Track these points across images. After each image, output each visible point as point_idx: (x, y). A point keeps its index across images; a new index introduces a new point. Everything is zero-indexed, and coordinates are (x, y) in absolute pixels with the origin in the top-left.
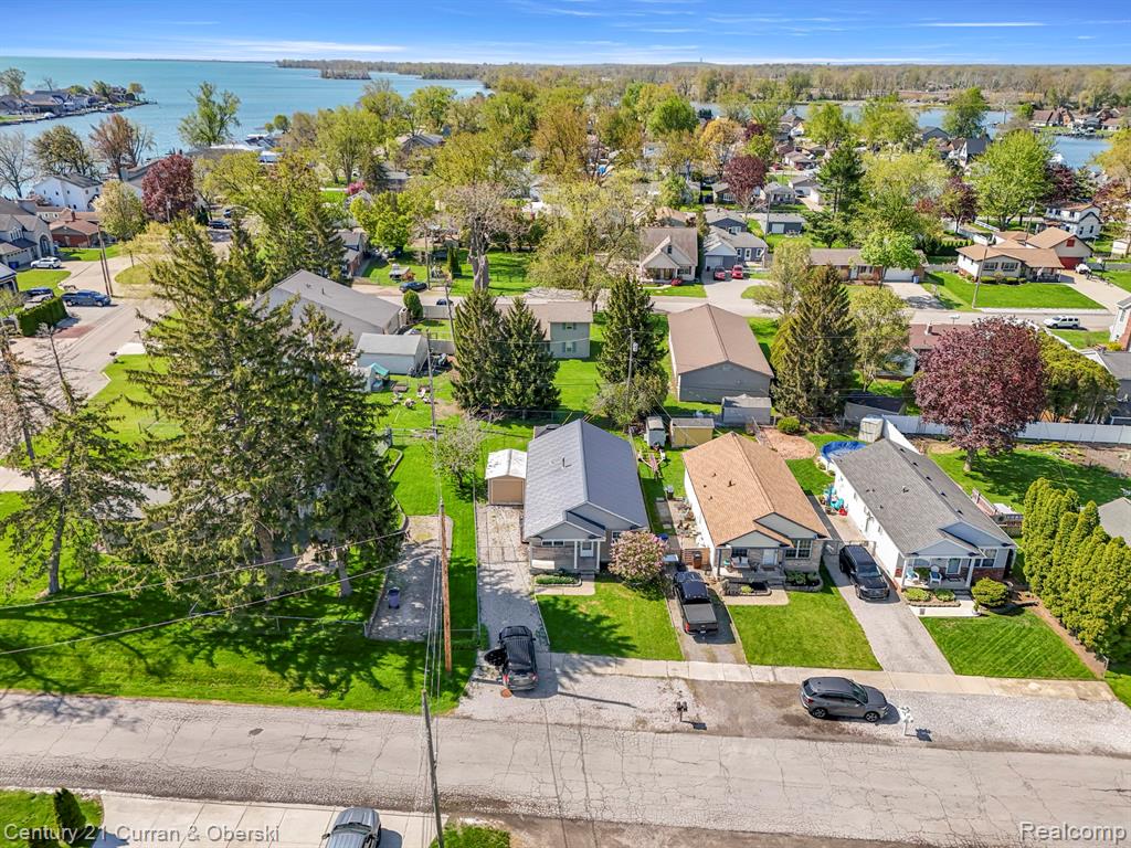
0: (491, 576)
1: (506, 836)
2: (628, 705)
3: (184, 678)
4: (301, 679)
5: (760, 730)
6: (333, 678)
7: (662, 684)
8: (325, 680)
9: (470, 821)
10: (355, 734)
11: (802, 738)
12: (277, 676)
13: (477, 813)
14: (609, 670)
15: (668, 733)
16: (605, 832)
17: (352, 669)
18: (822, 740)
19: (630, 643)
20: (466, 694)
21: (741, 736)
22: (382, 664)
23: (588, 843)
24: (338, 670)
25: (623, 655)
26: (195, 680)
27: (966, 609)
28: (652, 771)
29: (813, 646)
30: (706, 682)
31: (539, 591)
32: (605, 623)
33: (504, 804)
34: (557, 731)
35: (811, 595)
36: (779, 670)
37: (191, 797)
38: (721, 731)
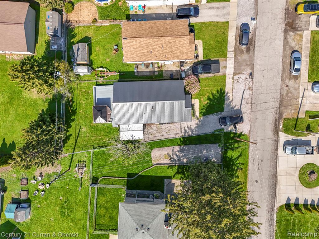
1: (285, 119)
2: (244, 91)
4: (236, 177)
5: (252, 59)
6: (236, 168)
9: (281, 127)
11: (254, 50)
13: (278, 126)
14: (231, 96)
15: (253, 82)
16: (283, 98)
17: (233, 164)
18: (255, 45)
20: (241, 133)
21: (254, 64)
23: (285, 102)
24: (234, 168)
25: (224, 92)
28: (266, 87)
32: (211, 97)
33: (276, 120)
34: (253, 109)
36: (229, 50)
38: (252, 68)
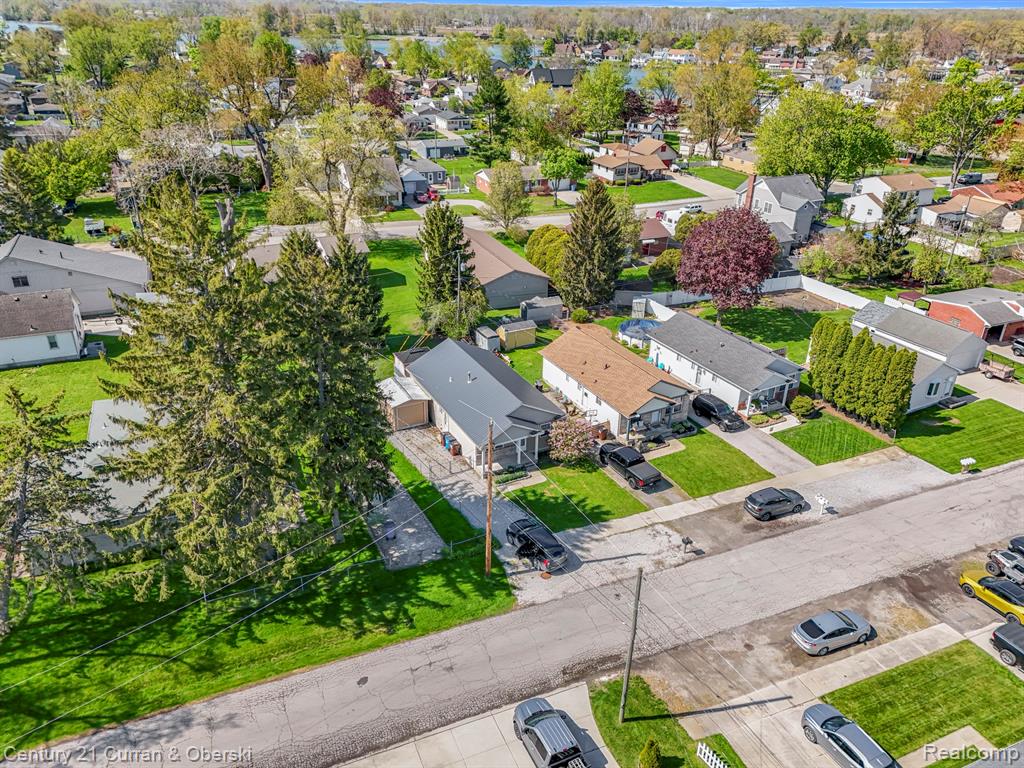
0: (452, 489)
1: (639, 678)
2: (639, 554)
3: (239, 663)
4: (360, 624)
5: (738, 542)
6: (388, 614)
7: (649, 531)
8: (382, 618)
9: (604, 679)
10: (452, 651)
11: (766, 538)
13: (604, 670)
14: (604, 534)
15: (683, 564)
16: (701, 648)
17: (401, 601)
18: (779, 535)
19: (603, 509)
20: (515, 588)
21: (730, 550)
22: (424, 587)
24: (388, 606)
25: (605, 520)
26: (252, 661)
27: (792, 421)
28: (695, 594)
29: (723, 473)
30: (676, 520)
31: (503, 490)
32: (574, 501)
33: (617, 657)
35: (694, 438)
36: (715, 496)
37: (355, 756)
38: (715, 551)
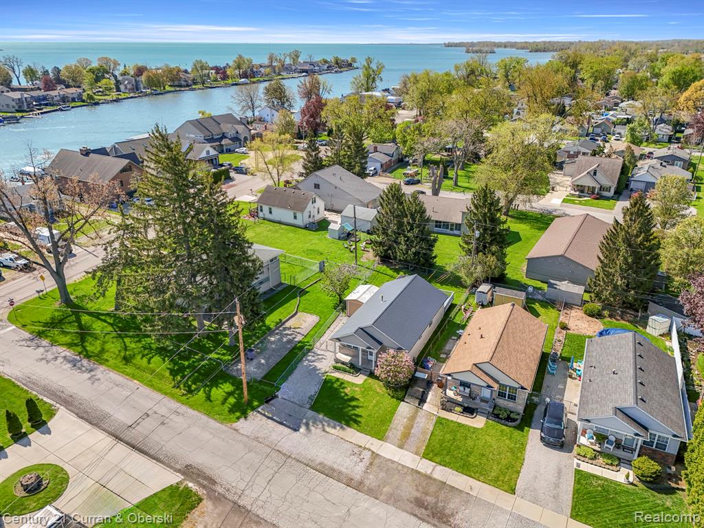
0: (313, 356)
1: (201, 500)
3: (135, 365)
4: (180, 383)
5: (394, 500)
6: (193, 387)
7: (356, 450)
8: (189, 387)
9: (190, 485)
10: (179, 419)
11: (415, 515)
12: (172, 377)
13: (198, 482)
14: (333, 431)
16: (251, 520)
17: (205, 385)
18: (428, 522)
19: (359, 419)
20: (245, 418)
21: (377, 499)
22: (220, 387)
23: (238, 521)
24: (198, 384)
25: (348, 425)
26: (139, 368)
27: (621, 476)
28: (305, 498)
29: (475, 460)
30: (385, 458)
31: (331, 372)
32: (354, 403)
33: (214, 482)
34: (274, 454)
35: (504, 427)
36: (439, 468)
38: (368, 491)
